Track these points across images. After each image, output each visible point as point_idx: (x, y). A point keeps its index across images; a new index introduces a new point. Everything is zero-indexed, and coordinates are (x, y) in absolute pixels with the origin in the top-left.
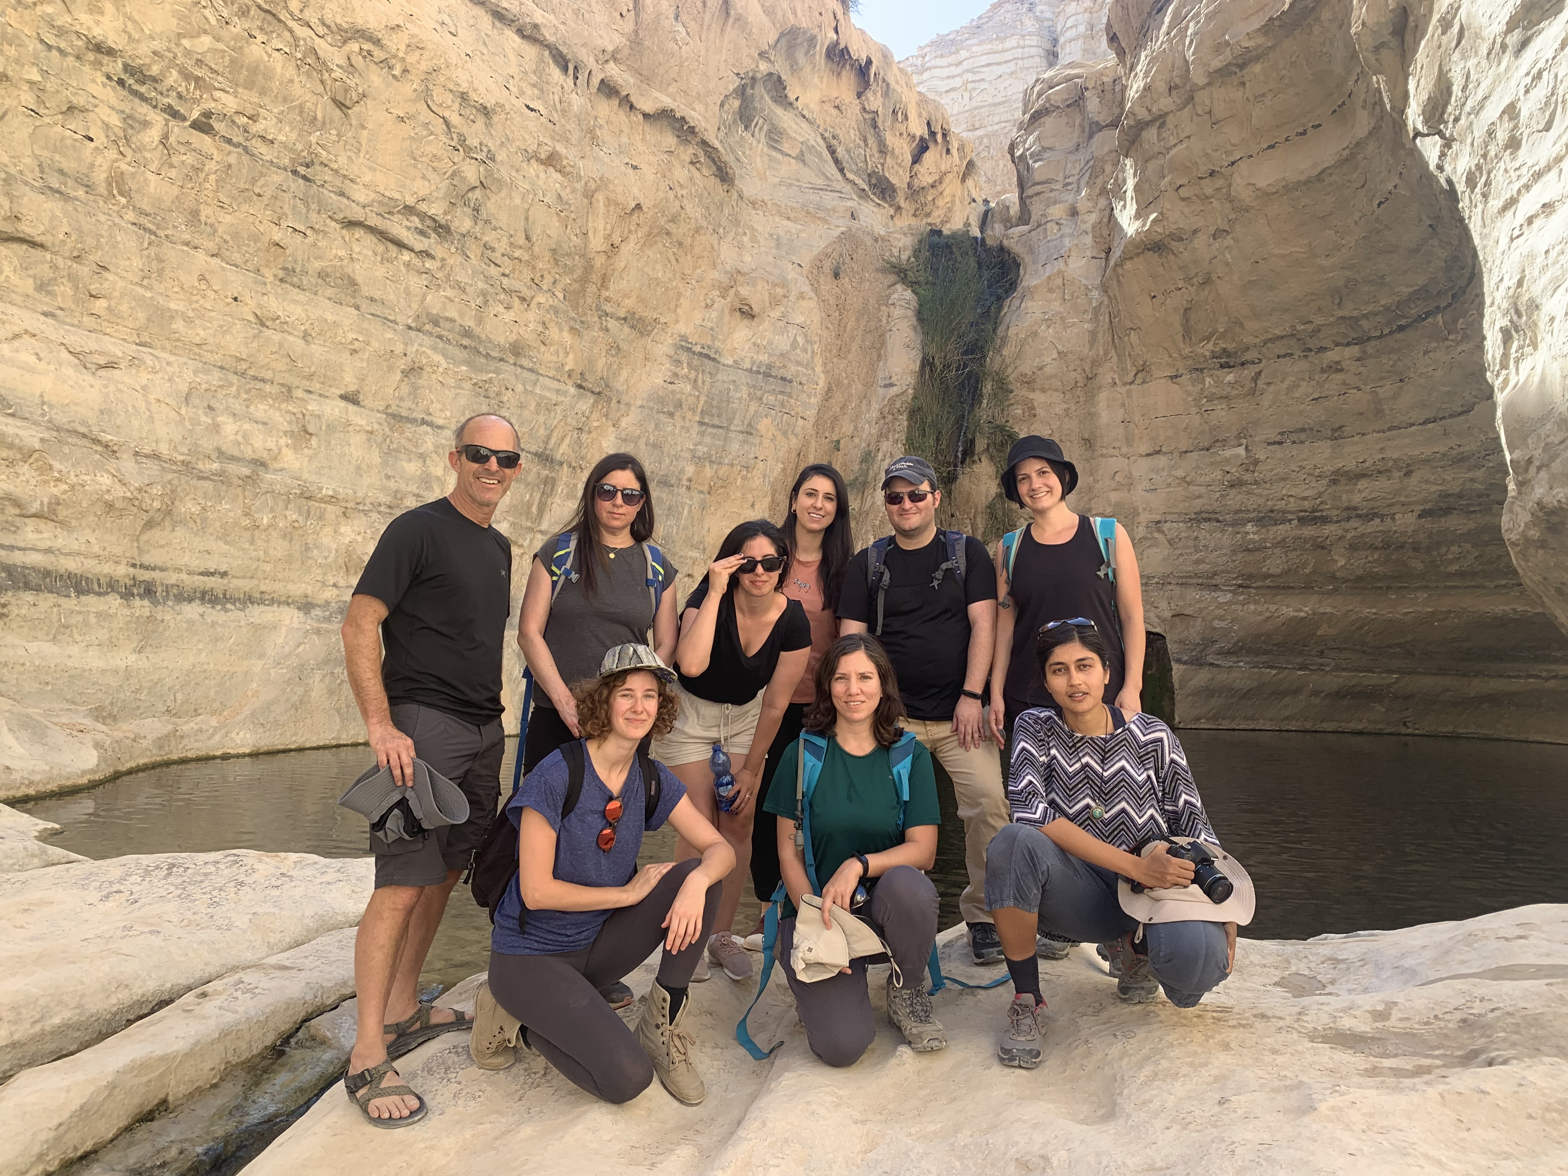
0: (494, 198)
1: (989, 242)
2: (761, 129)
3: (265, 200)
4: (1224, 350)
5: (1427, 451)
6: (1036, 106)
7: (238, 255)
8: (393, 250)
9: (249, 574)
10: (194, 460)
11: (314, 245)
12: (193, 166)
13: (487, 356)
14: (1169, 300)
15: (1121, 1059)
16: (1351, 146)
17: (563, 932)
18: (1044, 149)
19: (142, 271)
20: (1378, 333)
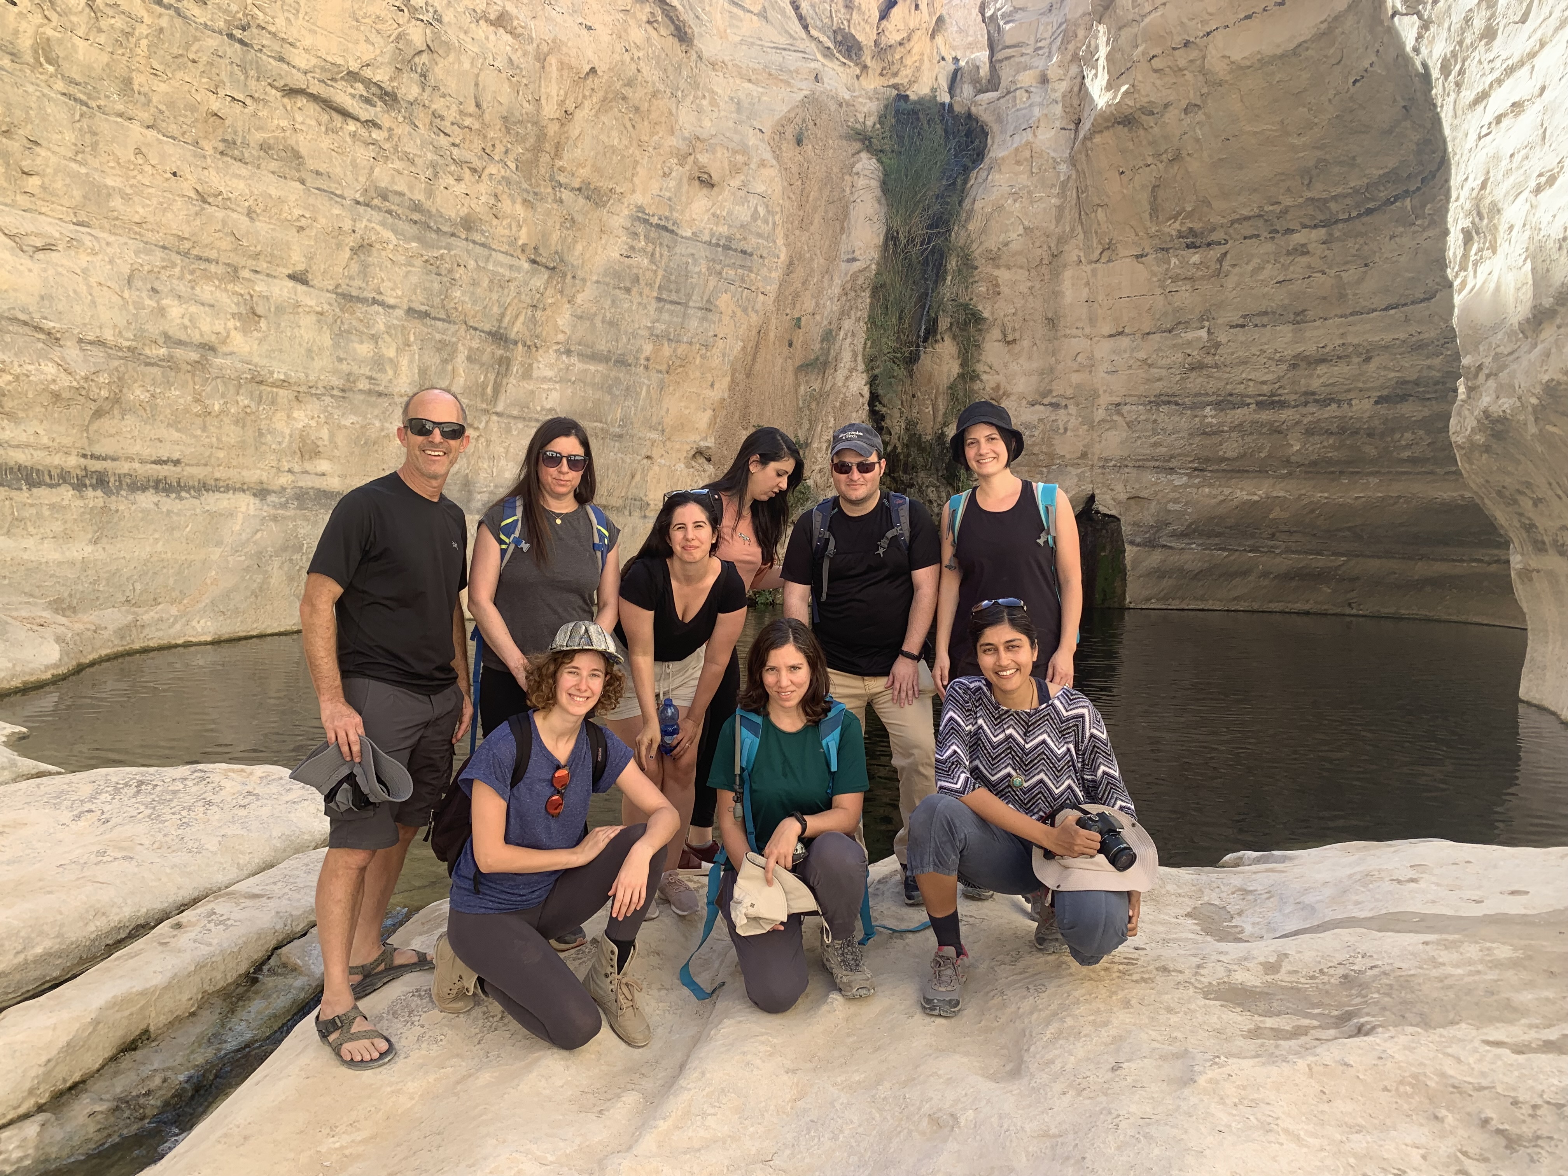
0: (442, 63)
1: (957, 108)
3: (201, 67)
4: (1191, 229)
5: (1388, 337)
7: (174, 127)
8: (338, 119)
9: (203, 462)
10: (140, 346)
11: (255, 115)
12: (122, 31)
13: (438, 231)
14: (1137, 176)
15: (1031, 1013)
16: (1330, 20)
17: (515, 891)
18: (1016, 10)
19: (76, 145)
20: (1346, 216)
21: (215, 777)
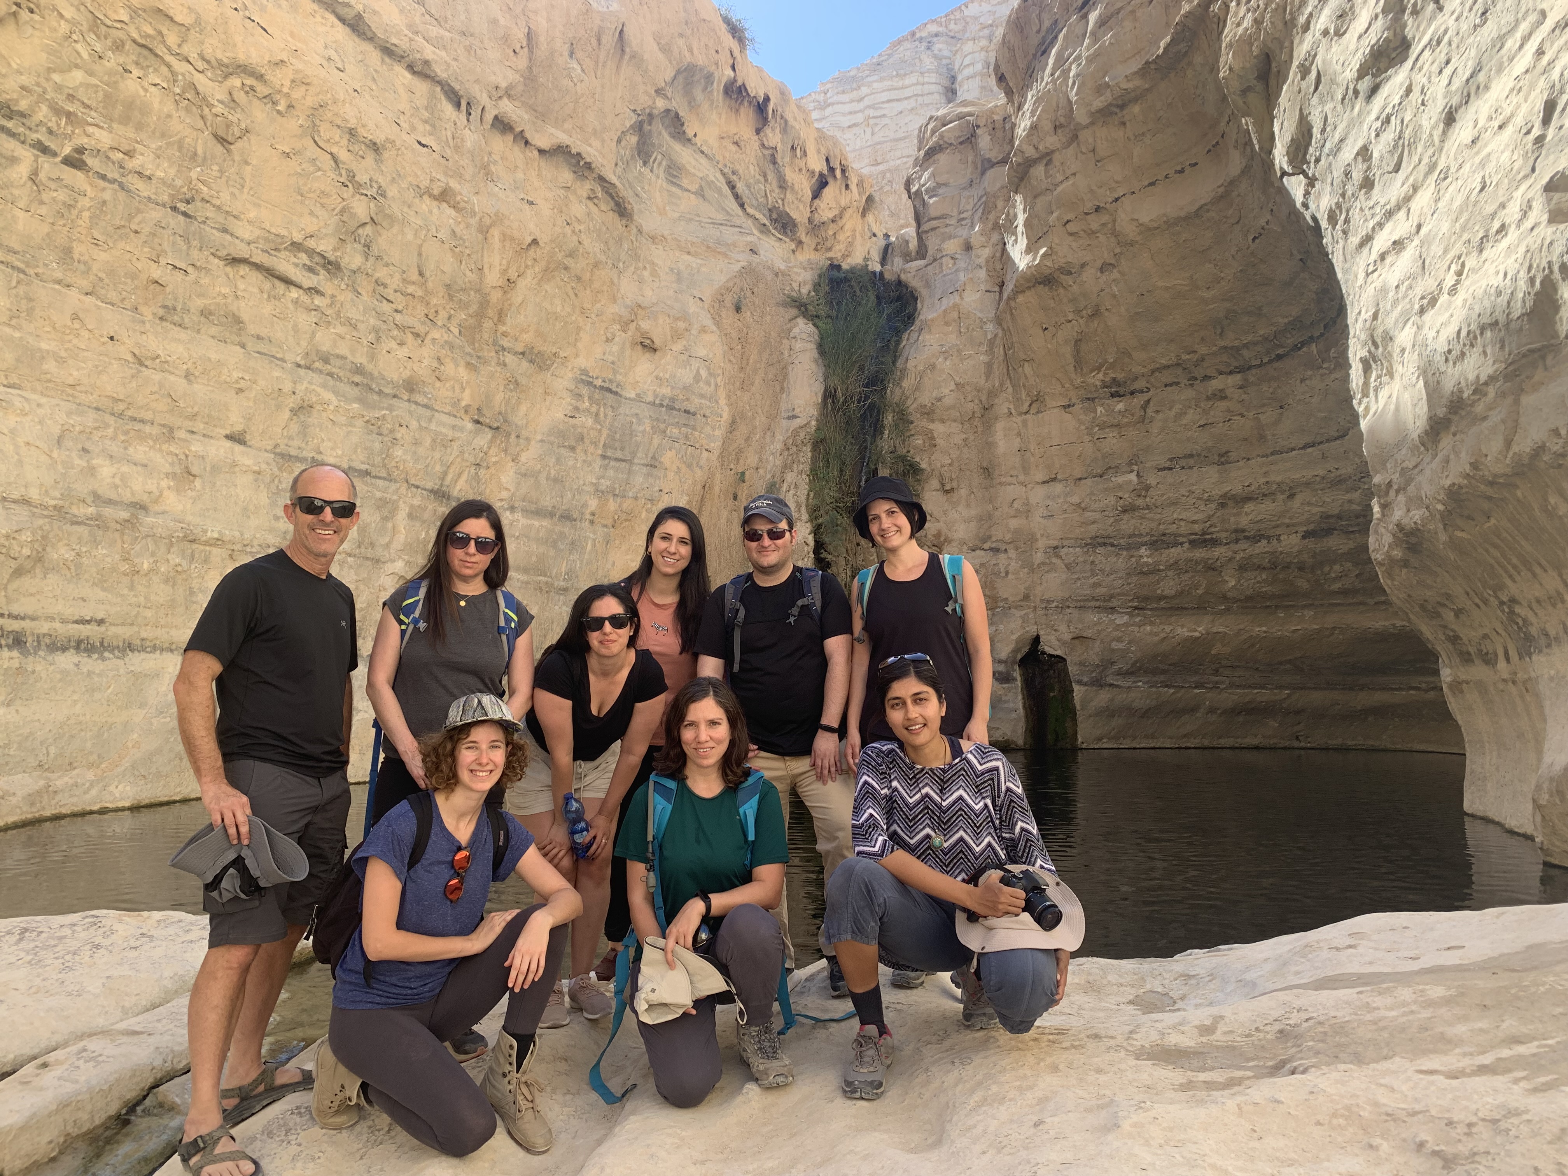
0: (385, 234)
1: (887, 276)
2: (660, 164)
3: (143, 237)
4: (1114, 379)
5: (1308, 474)
6: (931, 143)
7: (114, 293)
8: (281, 287)
9: (129, 621)
10: (67, 504)
11: (196, 282)
12: (64, 203)
13: (380, 393)
14: (1060, 332)
15: (956, 1085)
16: (1226, 184)
17: (407, 984)
18: (939, 185)
19: (10, 310)
20: (1258, 362)
21: (107, 922)
